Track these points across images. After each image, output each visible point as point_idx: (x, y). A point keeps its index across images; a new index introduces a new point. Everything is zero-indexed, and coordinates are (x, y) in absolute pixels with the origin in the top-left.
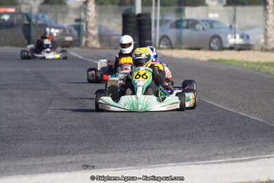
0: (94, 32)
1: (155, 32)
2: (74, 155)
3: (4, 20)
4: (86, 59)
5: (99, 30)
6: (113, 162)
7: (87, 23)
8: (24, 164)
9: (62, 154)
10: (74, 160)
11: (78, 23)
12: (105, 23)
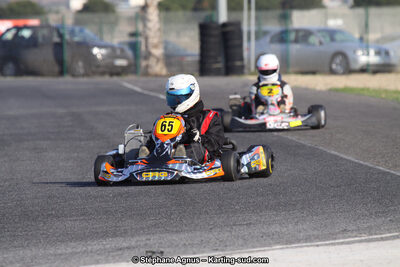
0: (158, 52)
1: (249, 49)
2: (132, 236)
3: (23, 37)
4: (146, 92)
5: (166, 48)
6: (192, 245)
7: (147, 39)
8: (59, 252)
9: (115, 235)
10: (133, 243)
11: (133, 39)
12: (172, 38)
